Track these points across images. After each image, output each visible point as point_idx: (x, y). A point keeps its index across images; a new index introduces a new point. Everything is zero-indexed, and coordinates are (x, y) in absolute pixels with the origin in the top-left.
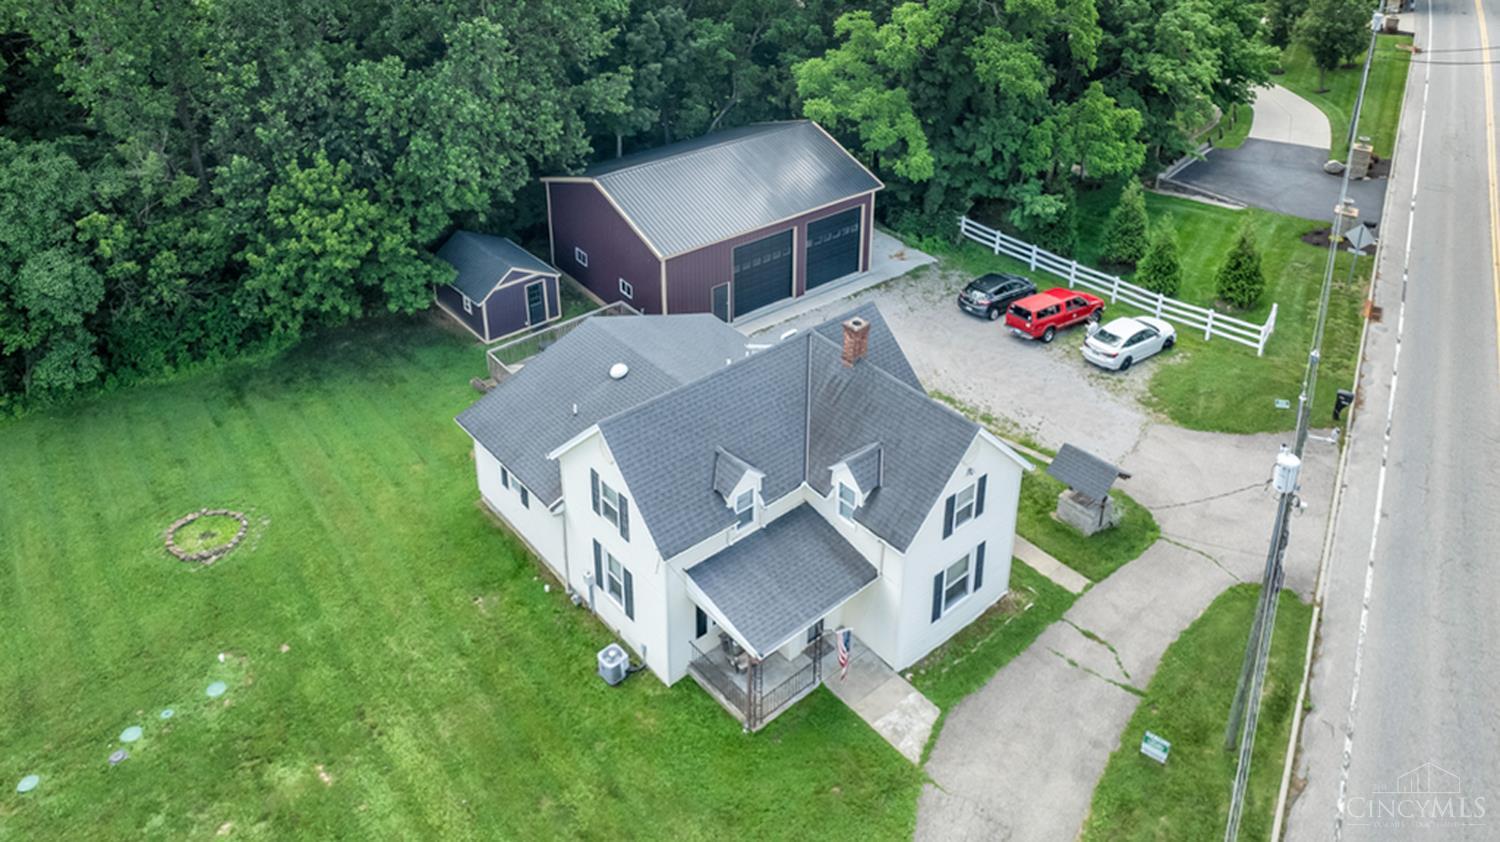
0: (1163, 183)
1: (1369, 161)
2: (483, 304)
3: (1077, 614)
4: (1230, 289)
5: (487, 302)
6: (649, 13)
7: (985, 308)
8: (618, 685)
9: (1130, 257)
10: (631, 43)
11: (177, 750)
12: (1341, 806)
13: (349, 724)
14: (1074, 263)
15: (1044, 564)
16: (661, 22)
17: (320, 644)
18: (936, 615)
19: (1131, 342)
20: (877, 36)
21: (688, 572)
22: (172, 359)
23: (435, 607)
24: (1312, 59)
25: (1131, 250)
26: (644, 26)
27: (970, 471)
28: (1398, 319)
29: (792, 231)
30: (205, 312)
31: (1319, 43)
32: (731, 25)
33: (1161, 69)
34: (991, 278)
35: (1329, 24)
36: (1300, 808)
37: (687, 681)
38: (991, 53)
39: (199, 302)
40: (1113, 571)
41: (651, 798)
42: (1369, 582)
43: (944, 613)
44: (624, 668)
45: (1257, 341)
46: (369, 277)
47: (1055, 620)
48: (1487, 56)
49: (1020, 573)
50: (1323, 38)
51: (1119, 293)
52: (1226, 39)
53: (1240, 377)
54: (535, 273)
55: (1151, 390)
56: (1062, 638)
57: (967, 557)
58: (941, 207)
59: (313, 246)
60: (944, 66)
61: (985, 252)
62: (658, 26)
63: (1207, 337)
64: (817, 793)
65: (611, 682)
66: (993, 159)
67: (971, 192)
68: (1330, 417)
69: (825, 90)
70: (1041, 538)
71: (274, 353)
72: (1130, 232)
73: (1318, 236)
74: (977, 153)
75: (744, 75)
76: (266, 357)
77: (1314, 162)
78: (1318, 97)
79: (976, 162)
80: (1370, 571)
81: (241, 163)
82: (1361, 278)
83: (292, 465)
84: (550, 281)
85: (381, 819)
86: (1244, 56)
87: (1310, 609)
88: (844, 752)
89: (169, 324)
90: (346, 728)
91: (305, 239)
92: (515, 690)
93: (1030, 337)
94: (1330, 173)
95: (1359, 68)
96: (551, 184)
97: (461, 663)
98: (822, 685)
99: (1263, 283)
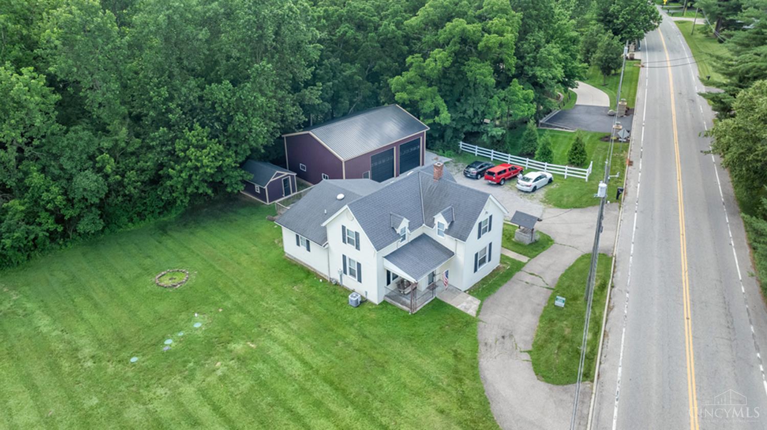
0: (541, 124)
1: (625, 109)
2: (266, 187)
3: (527, 268)
4: (573, 159)
5: (268, 186)
6: (326, 61)
7: (475, 174)
8: (358, 306)
9: (532, 151)
10: (318, 74)
11: (190, 344)
12: (626, 312)
13: (256, 329)
14: (509, 155)
15: (512, 255)
16: (331, 64)
17: (234, 307)
18: (476, 270)
19: (537, 180)
20: (424, 64)
21: (385, 257)
22: (131, 220)
23: (277, 291)
24: (600, 72)
25: (532, 148)
26: (323, 67)
27: (487, 213)
28: (640, 165)
29: (393, 149)
30: (145, 198)
31: (602, 64)
32: (359, 65)
33: (540, 72)
34: (477, 163)
35: (606, 55)
36: (612, 314)
37: (384, 302)
38: (473, 68)
39: (143, 194)
40: (537, 255)
41: (379, 337)
42: (632, 249)
43: (478, 270)
44: (359, 300)
45: (585, 176)
46: (217, 178)
47: (518, 271)
48: (669, 64)
49: (503, 258)
50: (604, 61)
51: (529, 165)
52: (565, 61)
53: (579, 189)
54: (286, 174)
55: (545, 197)
56: (522, 276)
57: (486, 248)
58: (452, 138)
59: (197, 164)
60: (452, 76)
61: (472, 156)
62: (329, 66)
63: (565, 177)
64: (441, 328)
65: (355, 306)
66: (474, 115)
67: (465, 130)
68: (615, 199)
69: (403, 89)
70: (510, 247)
71: (175, 216)
72: (531, 141)
73: (606, 138)
74: (468, 112)
75: (365, 88)
76: (171, 217)
77: (604, 112)
78: (604, 87)
79: (466, 116)
80: (632, 245)
81: (164, 131)
82: (624, 152)
83: (199, 252)
84: (292, 176)
85: (279, 354)
86: (573, 68)
87: (612, 258)
88: (448, 316)
89: (129, 206)
90: (255, 330)
91: (193, 161)
92: (318, 312)
93: (495, 183)
94: (610, 115)
95: (619, 75)
96: (286, 137)
97: (294, 307)
98: (436, 298)
99: (586, 155)
